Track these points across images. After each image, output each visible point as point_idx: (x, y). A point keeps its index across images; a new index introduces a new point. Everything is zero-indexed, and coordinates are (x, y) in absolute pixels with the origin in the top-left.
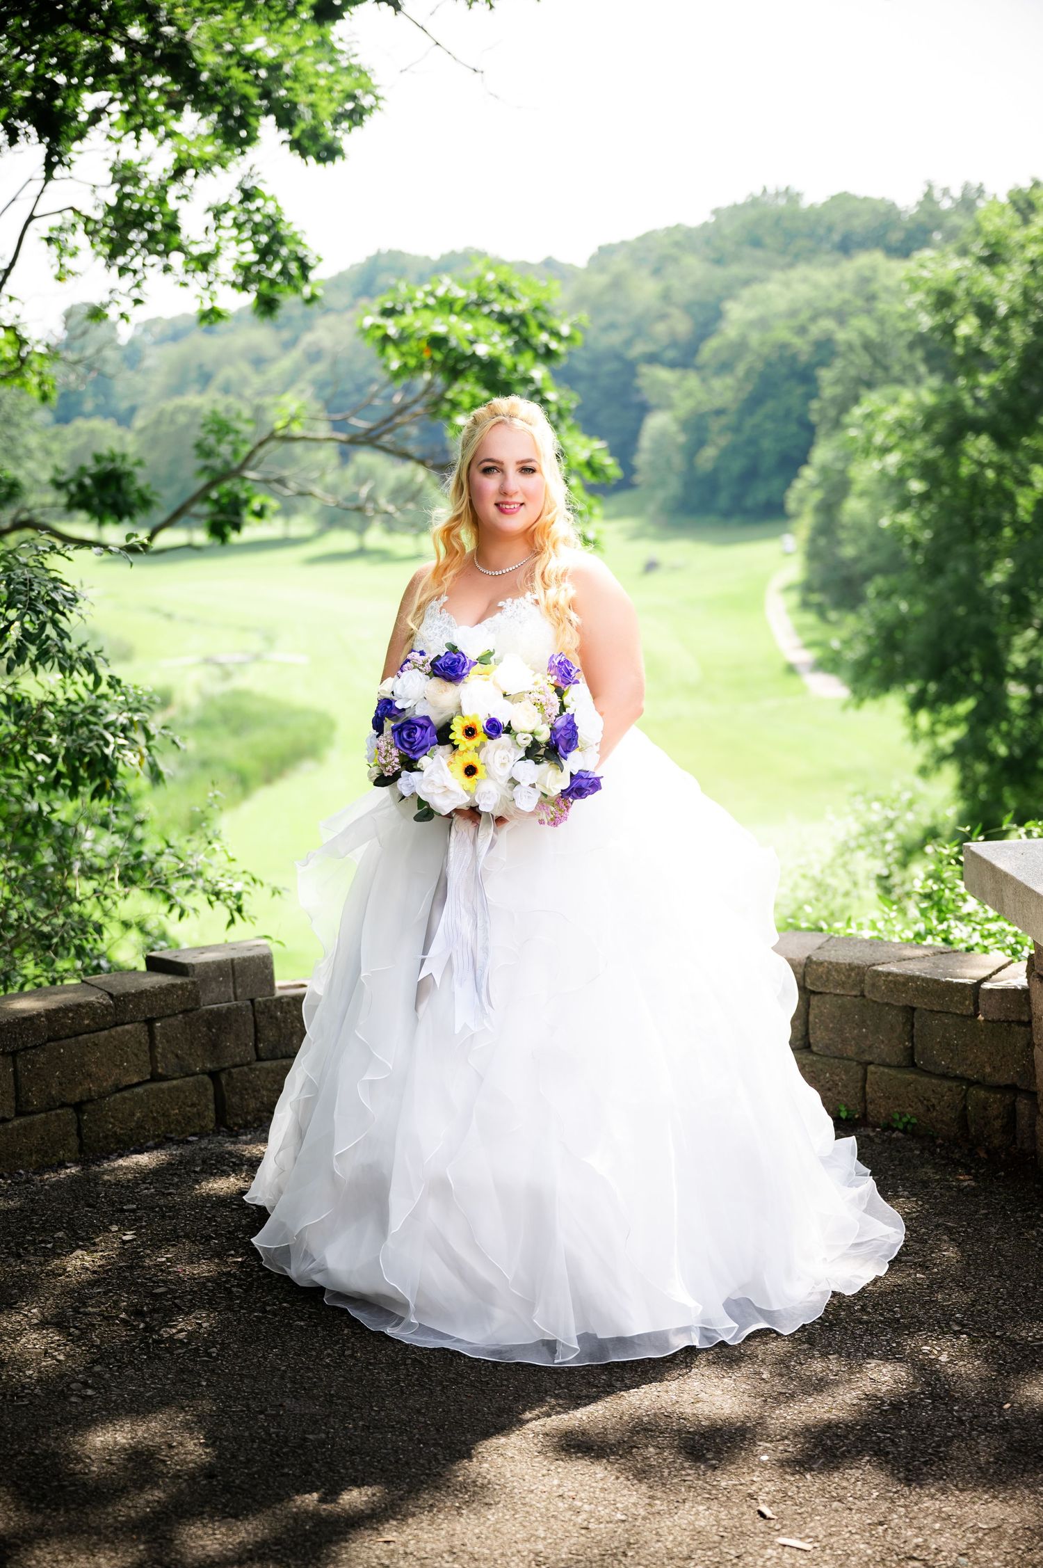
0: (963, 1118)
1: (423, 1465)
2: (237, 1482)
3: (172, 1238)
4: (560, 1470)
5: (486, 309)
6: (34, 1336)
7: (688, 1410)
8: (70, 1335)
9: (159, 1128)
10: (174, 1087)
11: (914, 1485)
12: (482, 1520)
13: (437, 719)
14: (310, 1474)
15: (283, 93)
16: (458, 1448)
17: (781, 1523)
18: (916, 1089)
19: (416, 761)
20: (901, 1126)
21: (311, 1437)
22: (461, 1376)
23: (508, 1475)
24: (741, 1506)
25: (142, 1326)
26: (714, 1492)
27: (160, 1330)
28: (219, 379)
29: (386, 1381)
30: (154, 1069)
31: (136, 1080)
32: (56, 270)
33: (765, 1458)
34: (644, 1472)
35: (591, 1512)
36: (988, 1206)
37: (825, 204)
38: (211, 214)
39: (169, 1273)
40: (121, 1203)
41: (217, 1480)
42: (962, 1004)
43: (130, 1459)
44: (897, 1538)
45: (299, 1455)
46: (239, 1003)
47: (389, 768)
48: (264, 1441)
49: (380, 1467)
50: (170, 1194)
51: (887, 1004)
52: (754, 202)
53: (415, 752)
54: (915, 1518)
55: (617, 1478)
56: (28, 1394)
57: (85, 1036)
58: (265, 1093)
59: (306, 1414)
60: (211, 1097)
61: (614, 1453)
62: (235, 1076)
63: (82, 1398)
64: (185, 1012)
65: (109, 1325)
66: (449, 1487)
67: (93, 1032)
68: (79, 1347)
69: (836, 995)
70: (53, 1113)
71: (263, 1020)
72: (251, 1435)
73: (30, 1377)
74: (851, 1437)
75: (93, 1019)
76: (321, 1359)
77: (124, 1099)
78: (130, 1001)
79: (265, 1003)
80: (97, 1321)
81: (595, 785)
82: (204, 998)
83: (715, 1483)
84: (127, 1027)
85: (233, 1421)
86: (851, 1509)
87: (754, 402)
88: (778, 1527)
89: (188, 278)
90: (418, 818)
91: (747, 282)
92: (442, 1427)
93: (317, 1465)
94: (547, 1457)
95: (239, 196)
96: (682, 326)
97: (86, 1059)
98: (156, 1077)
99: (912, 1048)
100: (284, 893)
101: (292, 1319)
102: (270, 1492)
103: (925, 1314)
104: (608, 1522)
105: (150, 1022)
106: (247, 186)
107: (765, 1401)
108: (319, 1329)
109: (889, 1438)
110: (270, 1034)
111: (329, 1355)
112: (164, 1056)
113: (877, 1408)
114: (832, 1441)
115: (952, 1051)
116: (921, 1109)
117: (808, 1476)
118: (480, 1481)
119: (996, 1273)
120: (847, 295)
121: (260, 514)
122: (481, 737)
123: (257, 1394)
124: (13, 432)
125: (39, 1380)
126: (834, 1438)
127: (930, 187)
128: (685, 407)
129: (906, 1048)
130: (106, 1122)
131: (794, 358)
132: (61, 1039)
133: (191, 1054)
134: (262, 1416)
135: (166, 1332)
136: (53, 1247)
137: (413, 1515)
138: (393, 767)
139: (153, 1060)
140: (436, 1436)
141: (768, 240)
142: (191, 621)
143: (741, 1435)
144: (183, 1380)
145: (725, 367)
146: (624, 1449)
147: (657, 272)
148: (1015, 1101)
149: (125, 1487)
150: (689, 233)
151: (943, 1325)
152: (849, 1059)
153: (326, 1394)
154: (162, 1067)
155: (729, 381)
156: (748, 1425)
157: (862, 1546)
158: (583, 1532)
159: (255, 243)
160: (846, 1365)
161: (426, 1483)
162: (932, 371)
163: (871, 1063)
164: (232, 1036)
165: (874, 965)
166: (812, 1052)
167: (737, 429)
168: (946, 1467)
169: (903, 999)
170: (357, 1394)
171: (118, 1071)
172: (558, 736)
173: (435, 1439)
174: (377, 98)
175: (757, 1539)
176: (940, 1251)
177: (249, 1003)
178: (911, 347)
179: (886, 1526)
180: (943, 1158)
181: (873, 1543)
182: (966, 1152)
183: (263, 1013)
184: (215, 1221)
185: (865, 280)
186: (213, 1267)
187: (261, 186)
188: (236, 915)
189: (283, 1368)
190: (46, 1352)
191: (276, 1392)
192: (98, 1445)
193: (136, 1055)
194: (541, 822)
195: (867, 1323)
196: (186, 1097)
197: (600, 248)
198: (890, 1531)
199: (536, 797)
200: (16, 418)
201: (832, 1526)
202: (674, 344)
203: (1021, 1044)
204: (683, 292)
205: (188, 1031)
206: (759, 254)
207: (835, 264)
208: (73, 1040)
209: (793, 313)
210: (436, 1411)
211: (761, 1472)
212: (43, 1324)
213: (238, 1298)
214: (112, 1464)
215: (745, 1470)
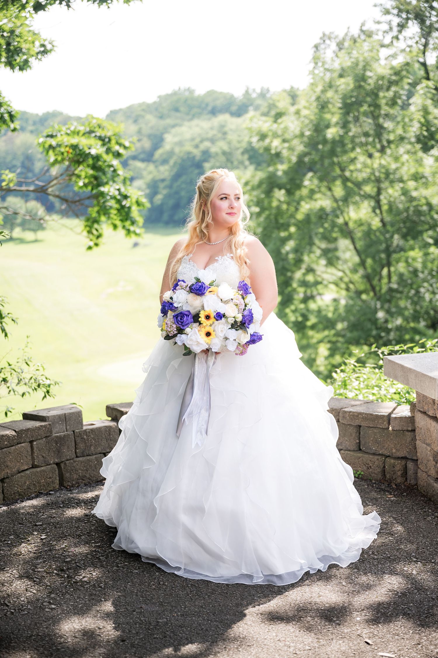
0: (384, 471)
1: (214, 630)
2: (136, 642)
3: (63, 537)
4: (274, 629)
5: (93, 135)
6: (19, 582)
7: (318, 600)
8: (35, 581)
9: (36, 488)
10: (42, 470)
11: (425, 627)
12: (250, 653)
13: (193, 312)
14: (167, 637)
16: (226, 622)
17: (377, 646)
18: (363, 460)
19: (184, 330)
20: (357, 476)
21: (160, 621)
22: (214, 590)
23: (253, 633)
24: (357, 640)
25: (66, 576)
26: (343, 635)
27: (75, 577)
29: (183, 594)
30: (33, 462)
31: (26, 468)
33: (358, 619)
34: (310, 628)
35: (295, 646)
36: (406, 507)
37: (205, 94)
39: (69, 552)
40: (34, 522)
41: (127, 642)
42: (383, 423)
43: (84, 635)
44: (428, 650)
45: (158, 629)
46: (69, 433)
47: (172, 332)
48: (140, 624)
49: (196, 632)
50: (54, 517)
51: (349, 425)
52: (175, 94)
53: (183, 326)
54: (432, 641)
55: (300, 631)
56: (25, 609)
57: (5, 449)
58: (80, 471)
59: (154, 611)
60: (57, 474)
61: (294, 620)
62: (67, 464)
63: (51, 609)
64: (46, 437)
65: (50, 576)
66: (229, 639)
67: (8, 447)
68: (41, 586)
71: (78, 440)
72: (133, 621)
73: (23, 601)
74: (391, 608)
75: (9, 442)
76: (151, 586)
77: (22, 476)
78: (23, 433)
79: (79, 432)
80: (45, 574)
81: (260, 338)
82: (54, 431)
83: (342, 631)
84: (23, 445)
85: (123, 616)
86: (404, 639)
87: (177, 177)
88: (376, 648)
90: (185, 355)
91: (174, 126)
92: (215, 613)
93: (168, 633)
94: (266, 624)
96: (147, 144)
97: (6, 459)
98: (34, 466)
99: (360, 443)
100: (60, 384)
101: (131, 569)
102: (152, 646)
103: (399, 554)
104: (303, 650)
105: (31, 442)
107: (348, 594)
108: (145, 573)
109: (407, 607)
110: (81, 446)
111: (153, 584)
112: (37, 457)
113: (397, 595)
114: (384, 610)
115: (378, 443)
116: (365, 468)
117: (380, 626)
118: (241, 636)
119: (422, 535)
120: (214, 132)
122: (212, 320)
123: (129, 603)
125: (28, 602)
126: (384, 609)
127: (248, 88)
128: (149, 178)
129: (357, 443)
130: (14, 487)
131: (194, 157)
133: (49, 456)
134: (135, 613)
135: (78, 578)
136: (11, 542)
137: (219, 652)
138: (174, 332)
139: (33, 459)
140: (214, 617)
141: (182, 109)
143: (344, 610)
144: (93, 599)
145: (165, 162)
146: (297, 619)
147: (135, 121)
148: (406, 463)
149: (87, 648)
150: (148, 106)
151: (408, 558)
153: (159, 602)
154: (37, 462)
155: (166, 167)
156: (346, 605)
157: (415, 654)
158: (295, 655)
160: (376, 577)
161: (219, 638)
162: (251, 163)
164: (66, 447)
167: (170, 187)
168: (435, 618)
169: (357, 422)
170: (172, 601)
171: (19, 464)
172: (246, 319)
173: (214, 619)
174: (53, 46)
175: (370, 654)
176: (395, 527)
177: (72, 432)
178: (243, 153)
179: (421, 645)
180: (377, 488)
181: (419, 653)
182: (387, 485)
183: (78, 437)
184: (80, 528)
185: (222, 126)
186: (87, 548)
188: (46, 394)
189: (135, 591)
190: (27, 590)
191: (136, 602)
192: (67, 629)
193: (26, 457)
194: (236, 354)
195: (377, 559)
196: (47, 474)
197: (111, 112)
198: (424, 647)
199: (236, 344)
201: (399, 646)
202: (144, 152)
203: (409, 439)
204: (146, 130)
205: (47, 446)
206: (178, 114)
207: (209, 119)
208: (0, 451)
209: (193, 139)
210: (209, 606)
211: (359, 625)
212: (21, 577)
213: (104, 561)
214: (77, 638)
215: (352, 624)
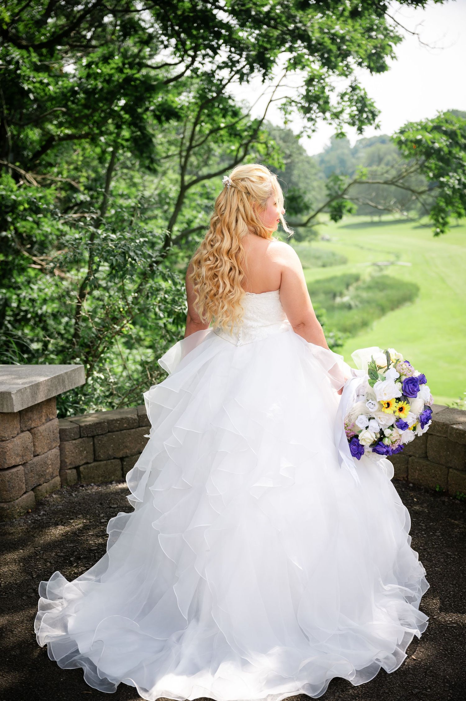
5: (440, 130)
15: (345, 47)
20: (459, 498)
28: (385, 160)
32: (284, 120)
38: (340, 98)
51: (456, 443)
67: (128, 429)
69: (438, 436)
70: (110, 461)
89: (332, 122)
95: (350, 89)
106: (354, 85)
121: (350, 211)
124: (308, 181)
132: (114, 432)
142: (369, 250)
152: (442, 465)
159: (357, 107)
163: (451, 468)
165: (454, 424)
166: (428, 460)
187: (359, 85)
200: (309, 176)
208: (119, 432)
